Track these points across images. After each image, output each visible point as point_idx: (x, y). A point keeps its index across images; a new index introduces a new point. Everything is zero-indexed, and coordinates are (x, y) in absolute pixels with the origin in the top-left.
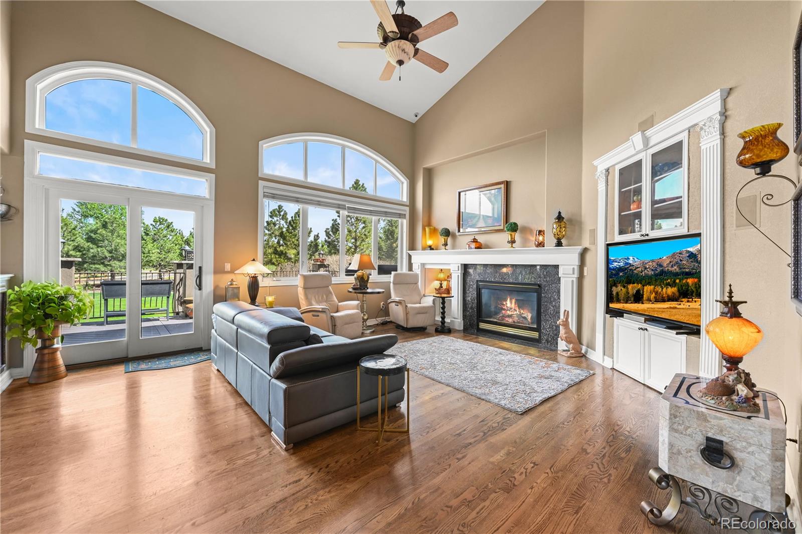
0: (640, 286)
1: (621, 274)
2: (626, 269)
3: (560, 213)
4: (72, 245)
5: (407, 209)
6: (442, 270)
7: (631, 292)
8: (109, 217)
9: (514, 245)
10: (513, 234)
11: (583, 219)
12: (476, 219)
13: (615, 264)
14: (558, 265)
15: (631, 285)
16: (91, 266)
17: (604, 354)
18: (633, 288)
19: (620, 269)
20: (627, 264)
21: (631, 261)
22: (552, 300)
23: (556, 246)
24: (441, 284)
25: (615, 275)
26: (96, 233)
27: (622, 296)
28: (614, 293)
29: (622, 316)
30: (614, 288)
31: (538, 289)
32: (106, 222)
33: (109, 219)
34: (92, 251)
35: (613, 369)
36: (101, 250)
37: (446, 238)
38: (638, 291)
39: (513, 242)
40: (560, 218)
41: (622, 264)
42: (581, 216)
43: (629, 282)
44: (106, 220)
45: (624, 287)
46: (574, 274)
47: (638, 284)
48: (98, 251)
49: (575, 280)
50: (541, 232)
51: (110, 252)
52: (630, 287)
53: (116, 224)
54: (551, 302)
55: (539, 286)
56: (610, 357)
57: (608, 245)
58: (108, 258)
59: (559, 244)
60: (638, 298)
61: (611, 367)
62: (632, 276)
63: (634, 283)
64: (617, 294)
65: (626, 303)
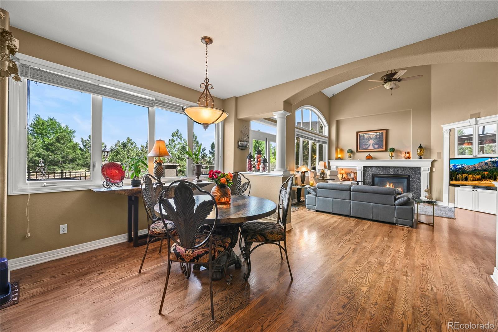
0: (467, 175)
1: (460, 170)
2: (462, 168)
3: (421, 145)
4: (35, 153)
5: (328, 139)
6: (343, 169)
7: (464, 177)
8: (61, 135)
9: (392, 158)
10: (392, 153)
11: (432, 148)
12: (368, 145)
13: (458, 167)
14: (420, 167)
15: (464, 174)
16: (50, 167)
17: (449, 202)
18: (465, 176)
19: (460, 169)
20: (462, 166)
21: (464, 166)
22: (416, 181)
23: (419, 159)
24: (343, 176)
25: (458, 171)
26: (52, 145)
27: (460, 179)
28: (458, 177)
29: (460, 187)
30: (458, 176)
31: (408, 178)
32: (59, 138)
33: (61, 136)
34: (50, 157)
35: (455, 207)
36: (57, 157)
37: (350, 154)
38: (466, 177)
39: (392, 156)
40: (421, 147)
41: (460, 167)
42: (430, 146)
43: (463, 174)
44: (59, 137)
45: (461, 175)
46: (429, 170)
47: (466, 174)
48: (55, 157)
49: (429, 173)
50: (408, 153)
51: (62, 158)
52: (463, 175)
53: (66, 139)
54: (415, 183)
55: (409, 176)
56: (453, 203)
57: (450, 159)
58: (60, 162)
59: (421, 158)
60: (466, 179)
61: (454, 207)
62: (464, 171)
63: (465, 174)
64: (459, 178)
65: (462, 181)
